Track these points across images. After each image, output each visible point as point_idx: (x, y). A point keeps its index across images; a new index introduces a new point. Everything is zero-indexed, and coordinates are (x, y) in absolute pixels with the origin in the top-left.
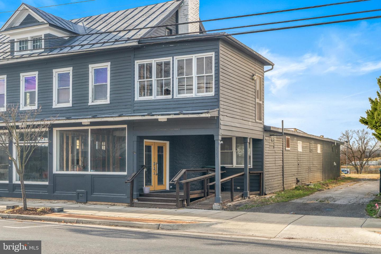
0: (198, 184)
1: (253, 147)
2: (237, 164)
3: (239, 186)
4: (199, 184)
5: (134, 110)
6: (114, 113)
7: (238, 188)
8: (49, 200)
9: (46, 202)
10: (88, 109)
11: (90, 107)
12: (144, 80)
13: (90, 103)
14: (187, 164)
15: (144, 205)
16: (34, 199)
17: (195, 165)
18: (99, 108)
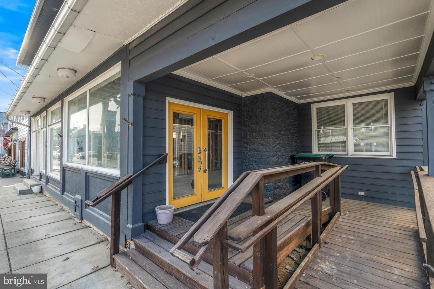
0: (285, 185)
1: (396, 118)
2: (355, 151)
3: (362, 190)
4: (288, 185)
7: (362, 193)
14: (265, 150)
17: (279, 152)
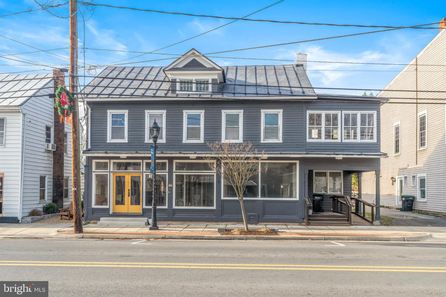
5: (306, 149)
6: (286, 151)
8: (216, 222)
9: (213, 224)
10: (259, 146)
11: (262, 144)
12: (314, 126)
13: (262, 141)
15: (320, 224)
16: (198, 222)
18: (271, 145)
